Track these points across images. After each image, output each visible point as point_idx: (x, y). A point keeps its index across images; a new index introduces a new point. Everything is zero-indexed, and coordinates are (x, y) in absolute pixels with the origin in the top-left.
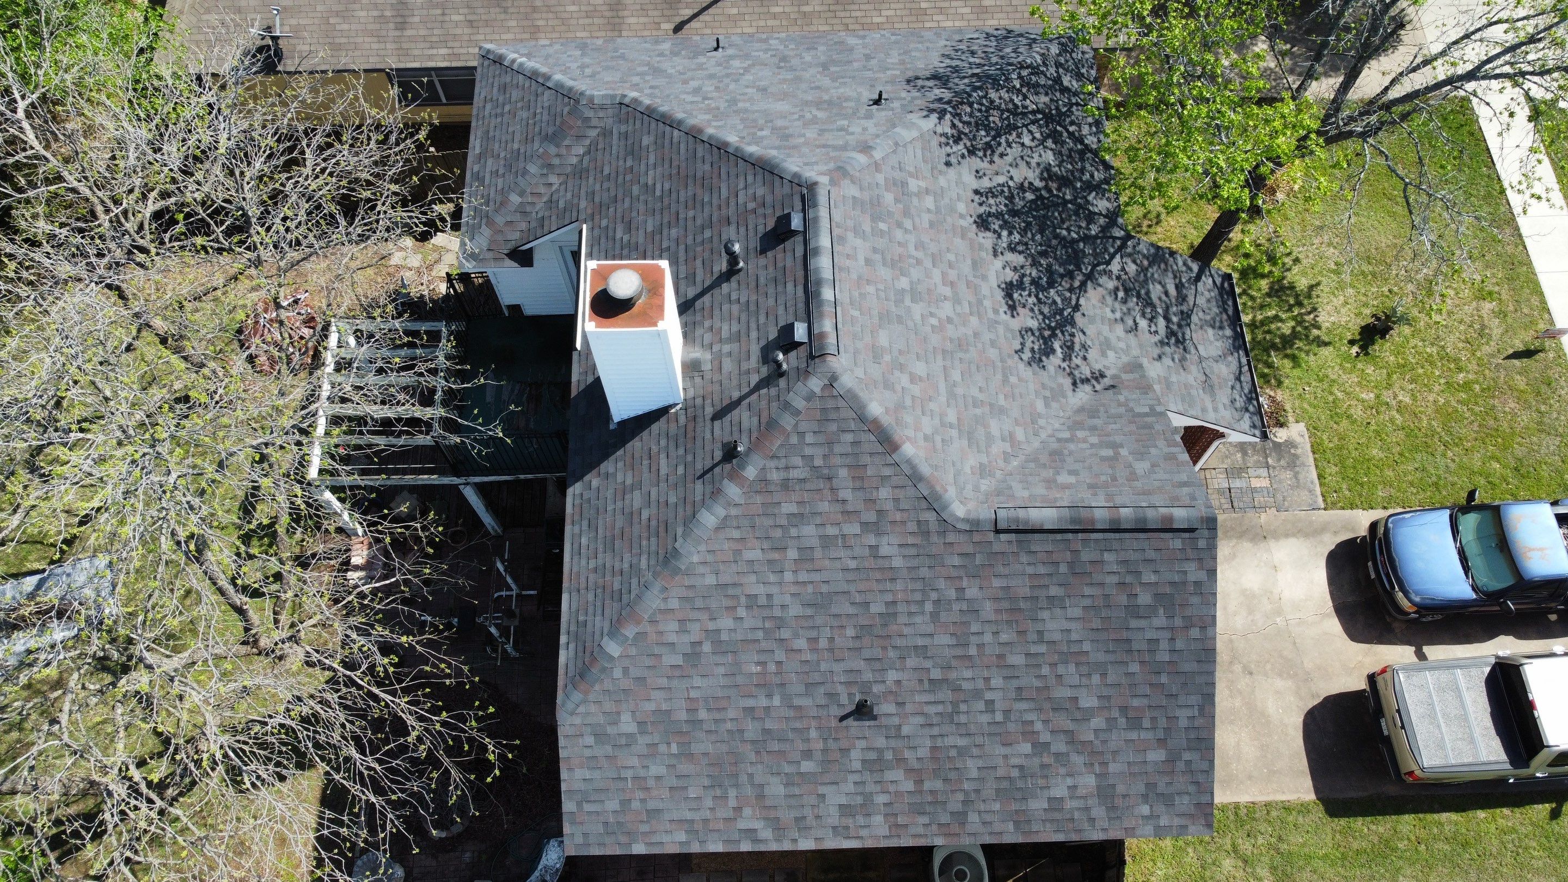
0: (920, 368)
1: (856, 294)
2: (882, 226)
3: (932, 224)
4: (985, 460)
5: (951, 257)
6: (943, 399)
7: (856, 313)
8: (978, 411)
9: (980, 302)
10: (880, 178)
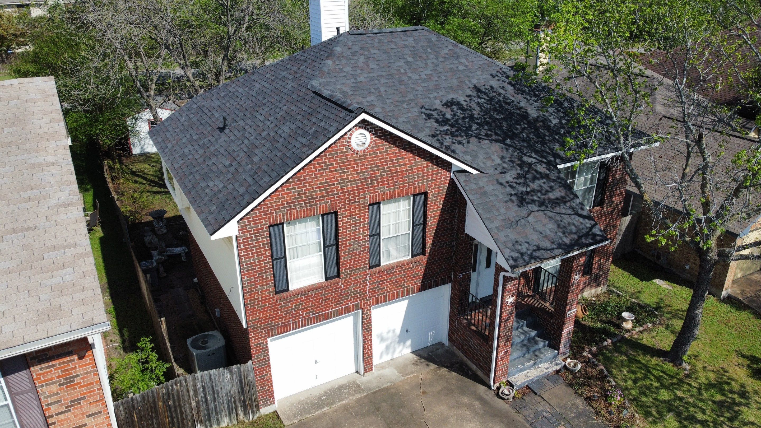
0: (373, 65)
1: (386, 41)
2: (429, 50)
3: (451, 69)
4: (351, 93)
6: (366, 75)
7: (376, 41)
8: (373, 91)
10: (451, 48)
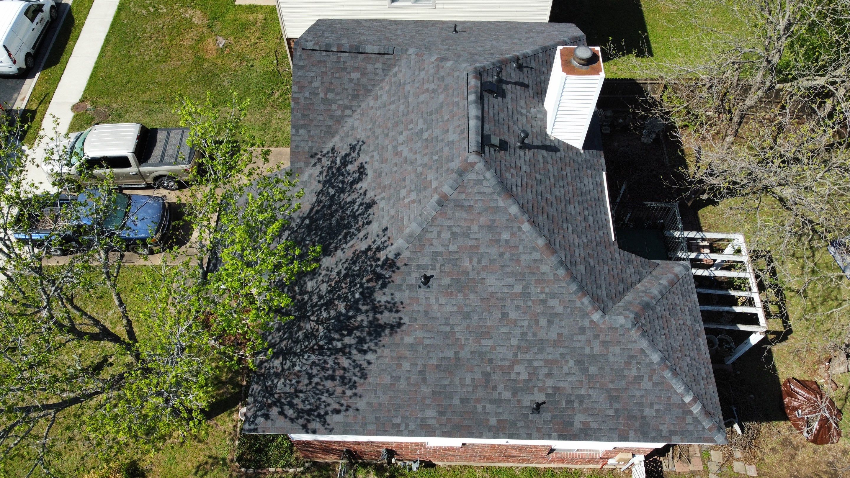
2: (436, 157)
3: (404, 180)
5: (395, 169)
9: (381, 156)
10: (435, 184)
